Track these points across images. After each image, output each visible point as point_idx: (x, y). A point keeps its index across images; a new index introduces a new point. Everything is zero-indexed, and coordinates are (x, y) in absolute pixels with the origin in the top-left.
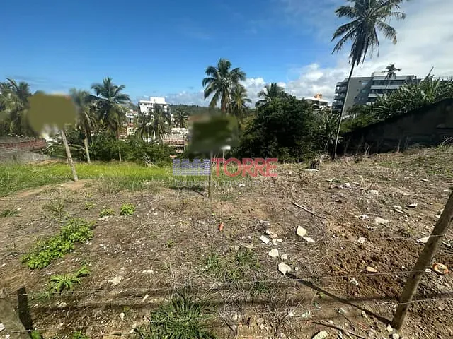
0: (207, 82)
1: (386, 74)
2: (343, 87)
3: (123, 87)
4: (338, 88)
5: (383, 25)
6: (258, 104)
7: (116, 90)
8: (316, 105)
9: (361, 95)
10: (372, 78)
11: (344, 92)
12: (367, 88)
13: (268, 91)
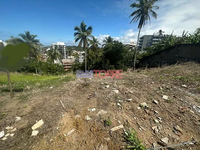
0: (76, 35)
1: (159, 34)
2: (142, 39)
3: (36, 36)
4: (140, 39)
5: (151, 11)
6: (103, 45)
7: (33, 37)
8: (131, 47)
9: (149, 43)
10: (153, 35)
11: (142, 41)
12: (151, 40)
13: (107, 40)
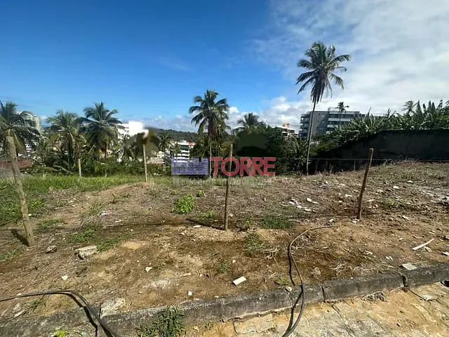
0: (194, 110)
1: (338, 110)
3: (115, 111)
4: (303, 119)
5: (333, 75)
6: (236, 130)
7: (108, 114)
8: (284, 132)
9: (321, 125)
10: (329, 112)
11: (308, 122)
12: (326, 120)
13: (246, 120)
